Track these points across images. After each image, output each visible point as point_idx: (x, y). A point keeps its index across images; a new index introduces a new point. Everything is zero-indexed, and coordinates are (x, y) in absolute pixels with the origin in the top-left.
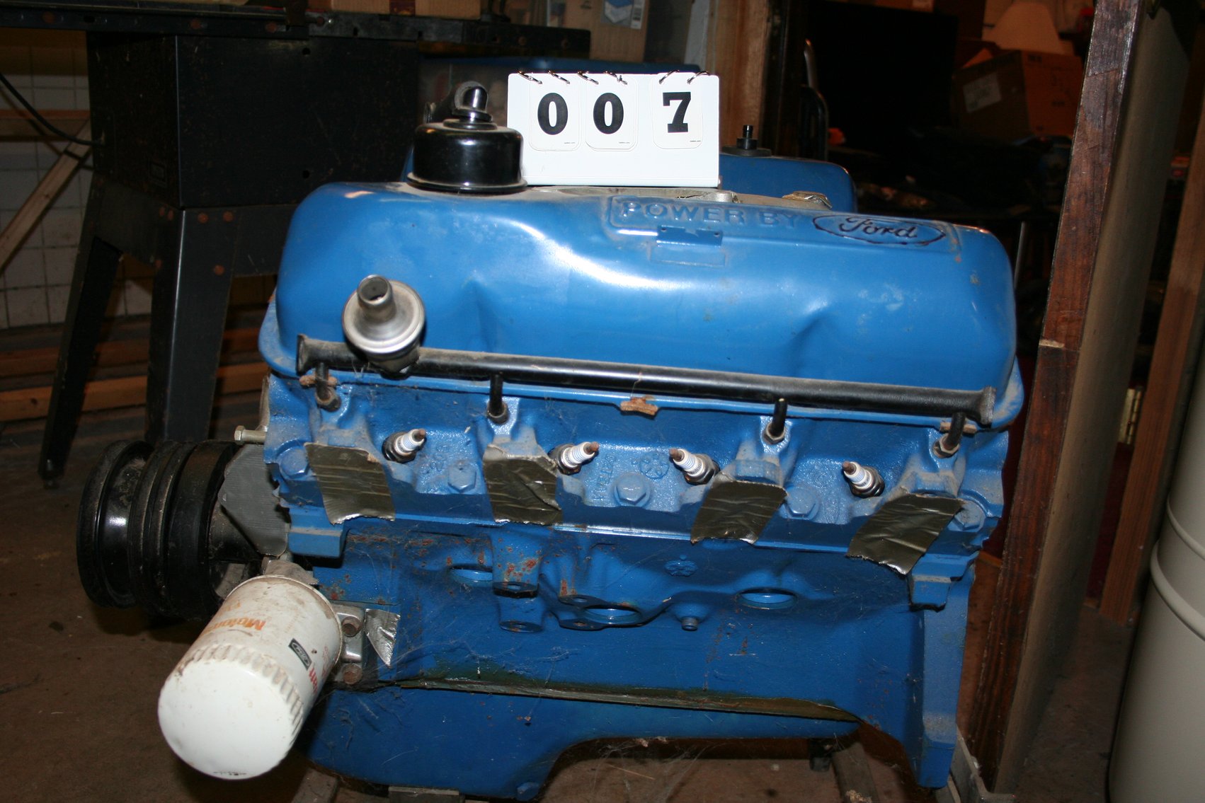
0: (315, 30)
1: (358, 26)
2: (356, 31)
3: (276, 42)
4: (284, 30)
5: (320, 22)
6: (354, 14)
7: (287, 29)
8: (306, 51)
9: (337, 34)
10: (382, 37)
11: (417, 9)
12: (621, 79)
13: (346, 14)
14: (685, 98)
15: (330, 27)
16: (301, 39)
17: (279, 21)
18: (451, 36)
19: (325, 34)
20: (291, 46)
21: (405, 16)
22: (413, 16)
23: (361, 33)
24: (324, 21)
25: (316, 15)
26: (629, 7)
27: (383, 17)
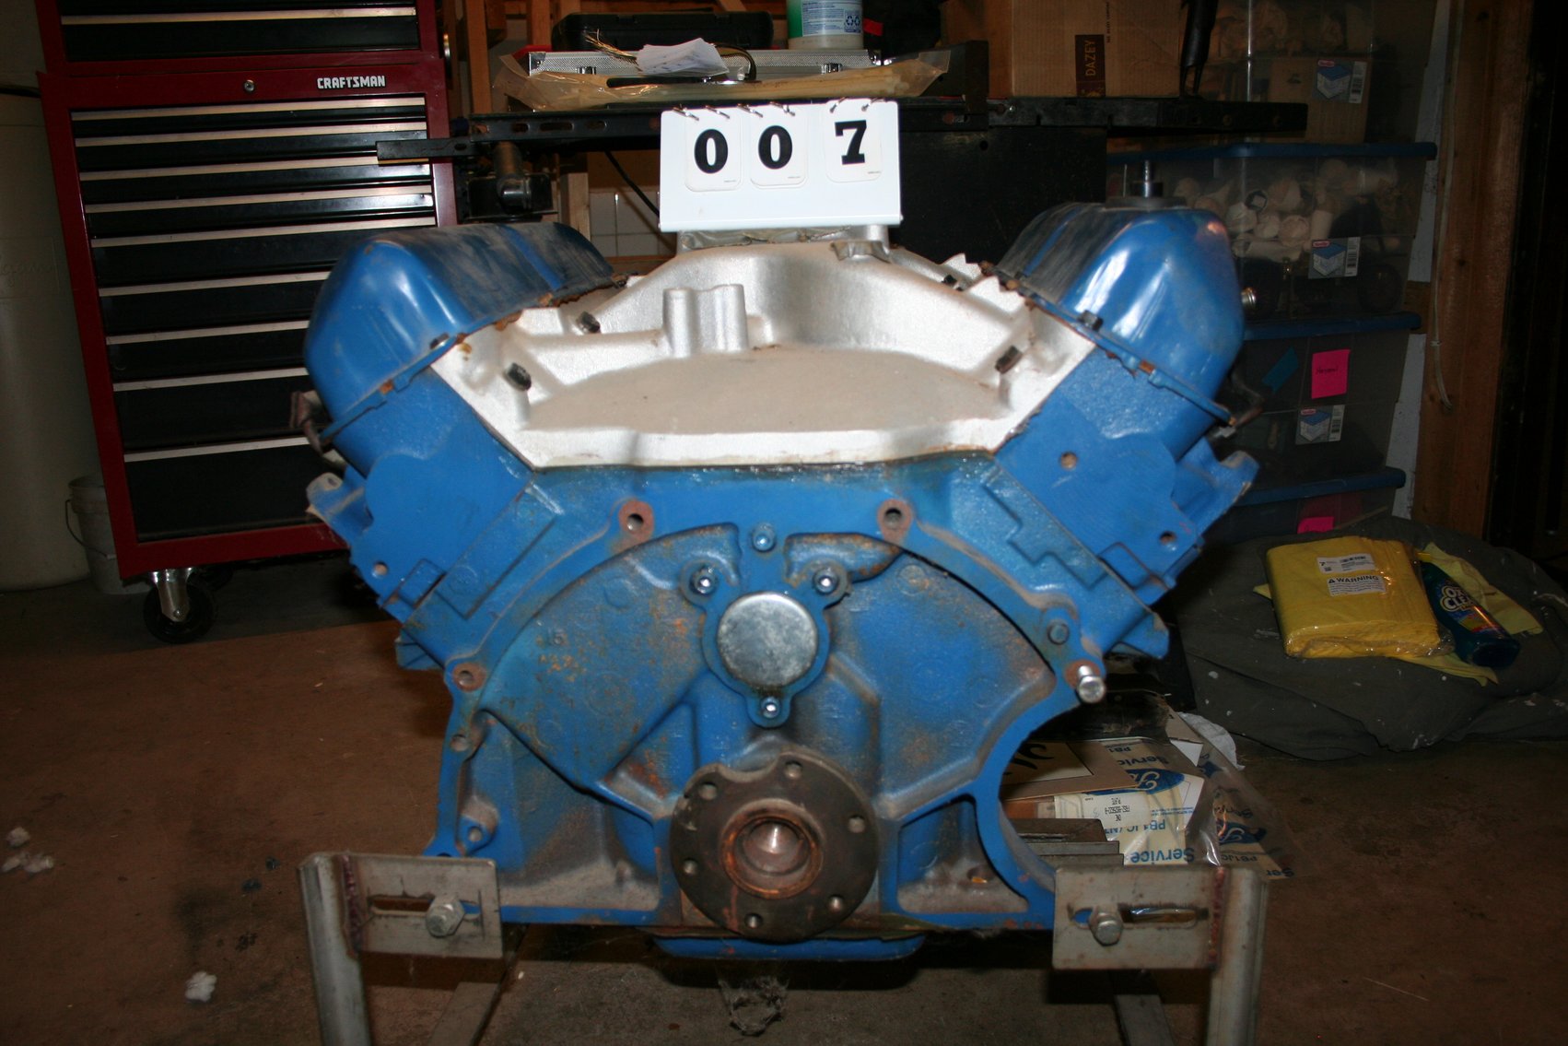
0: (995, 119)
1: (1042, 112)
2: (1039, 118)
3: (952, 135)
4: (962, 121)
5: (999, 110)
6: (1037, 99)
7: (965, 119)
8: (984, 145)
9: (1019, 123)
10: (1069, 123)
11: (1107, 90)
12: (788, 110)
13: (1029, 99)
14: (861, 126)
15: (1012, 115)
16: (978, 130)
17: (958, 110)
18: (1145, 119)
19: (1005, 123)
20: (967, 139)
21: (1093, 98)
22: (1103, 97)
23: (1045, 121)
24: (1005, 109)
25: (996, 102)
26: (1347, 78)
27: (1070, 101)
